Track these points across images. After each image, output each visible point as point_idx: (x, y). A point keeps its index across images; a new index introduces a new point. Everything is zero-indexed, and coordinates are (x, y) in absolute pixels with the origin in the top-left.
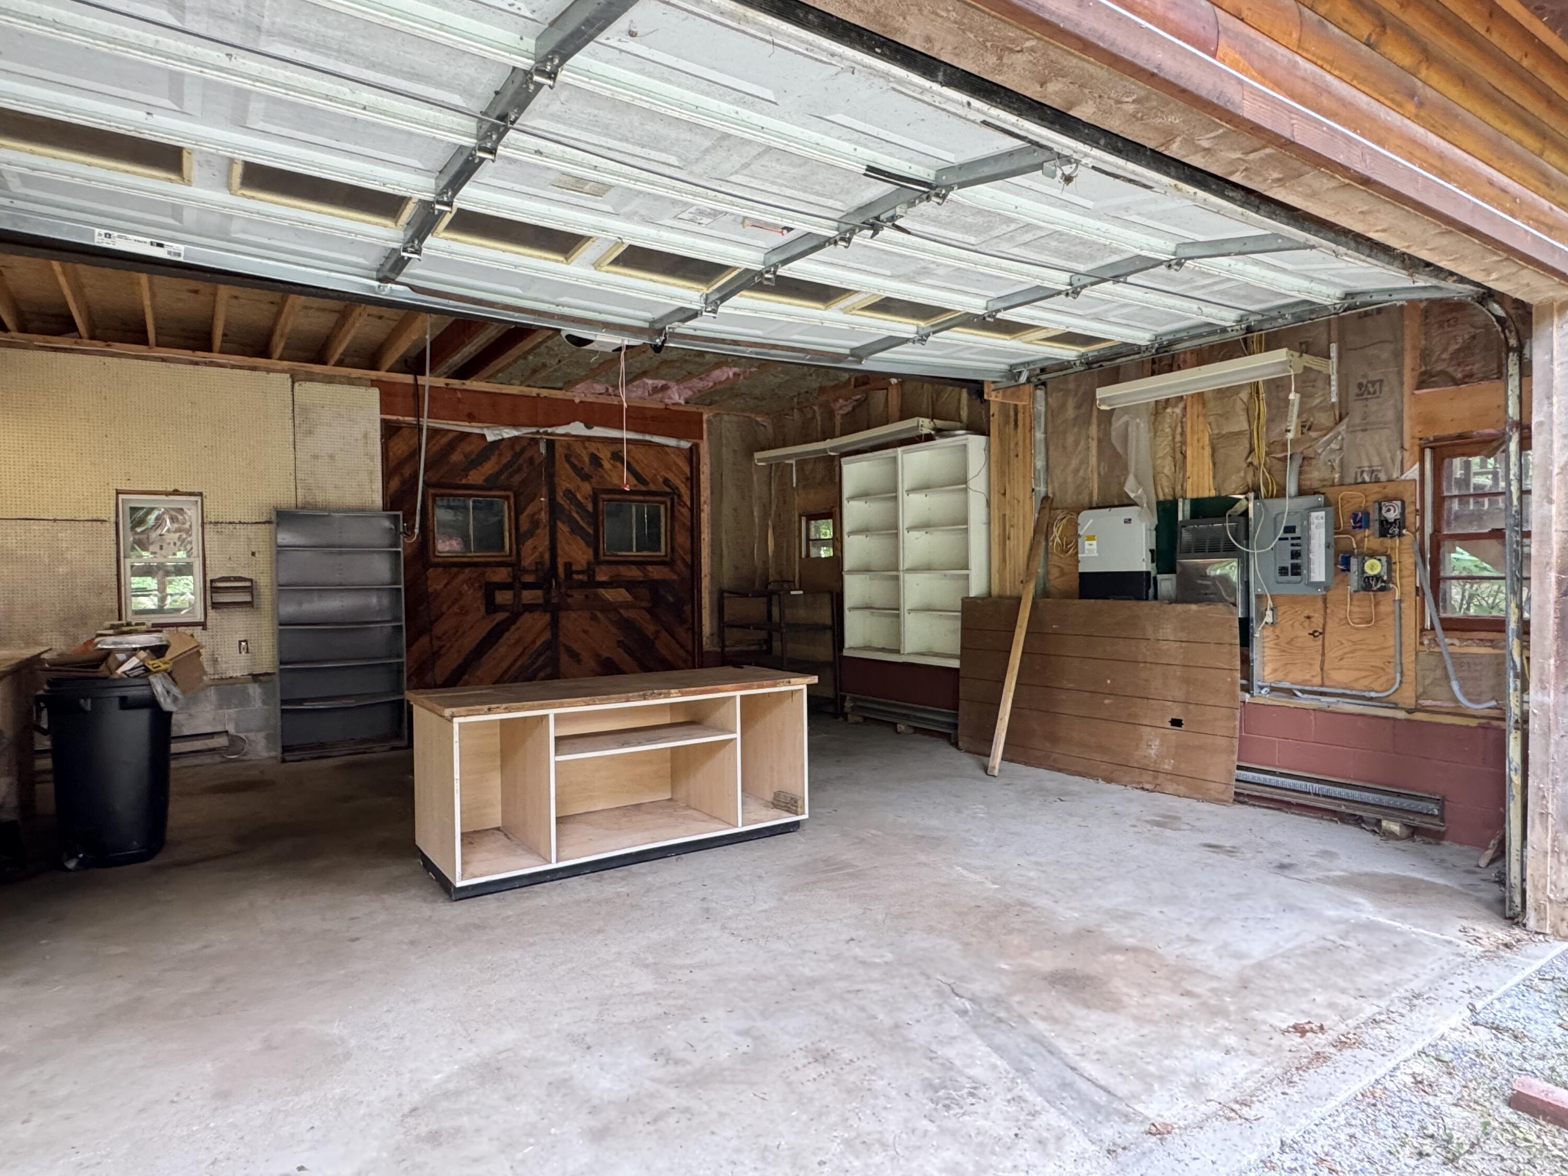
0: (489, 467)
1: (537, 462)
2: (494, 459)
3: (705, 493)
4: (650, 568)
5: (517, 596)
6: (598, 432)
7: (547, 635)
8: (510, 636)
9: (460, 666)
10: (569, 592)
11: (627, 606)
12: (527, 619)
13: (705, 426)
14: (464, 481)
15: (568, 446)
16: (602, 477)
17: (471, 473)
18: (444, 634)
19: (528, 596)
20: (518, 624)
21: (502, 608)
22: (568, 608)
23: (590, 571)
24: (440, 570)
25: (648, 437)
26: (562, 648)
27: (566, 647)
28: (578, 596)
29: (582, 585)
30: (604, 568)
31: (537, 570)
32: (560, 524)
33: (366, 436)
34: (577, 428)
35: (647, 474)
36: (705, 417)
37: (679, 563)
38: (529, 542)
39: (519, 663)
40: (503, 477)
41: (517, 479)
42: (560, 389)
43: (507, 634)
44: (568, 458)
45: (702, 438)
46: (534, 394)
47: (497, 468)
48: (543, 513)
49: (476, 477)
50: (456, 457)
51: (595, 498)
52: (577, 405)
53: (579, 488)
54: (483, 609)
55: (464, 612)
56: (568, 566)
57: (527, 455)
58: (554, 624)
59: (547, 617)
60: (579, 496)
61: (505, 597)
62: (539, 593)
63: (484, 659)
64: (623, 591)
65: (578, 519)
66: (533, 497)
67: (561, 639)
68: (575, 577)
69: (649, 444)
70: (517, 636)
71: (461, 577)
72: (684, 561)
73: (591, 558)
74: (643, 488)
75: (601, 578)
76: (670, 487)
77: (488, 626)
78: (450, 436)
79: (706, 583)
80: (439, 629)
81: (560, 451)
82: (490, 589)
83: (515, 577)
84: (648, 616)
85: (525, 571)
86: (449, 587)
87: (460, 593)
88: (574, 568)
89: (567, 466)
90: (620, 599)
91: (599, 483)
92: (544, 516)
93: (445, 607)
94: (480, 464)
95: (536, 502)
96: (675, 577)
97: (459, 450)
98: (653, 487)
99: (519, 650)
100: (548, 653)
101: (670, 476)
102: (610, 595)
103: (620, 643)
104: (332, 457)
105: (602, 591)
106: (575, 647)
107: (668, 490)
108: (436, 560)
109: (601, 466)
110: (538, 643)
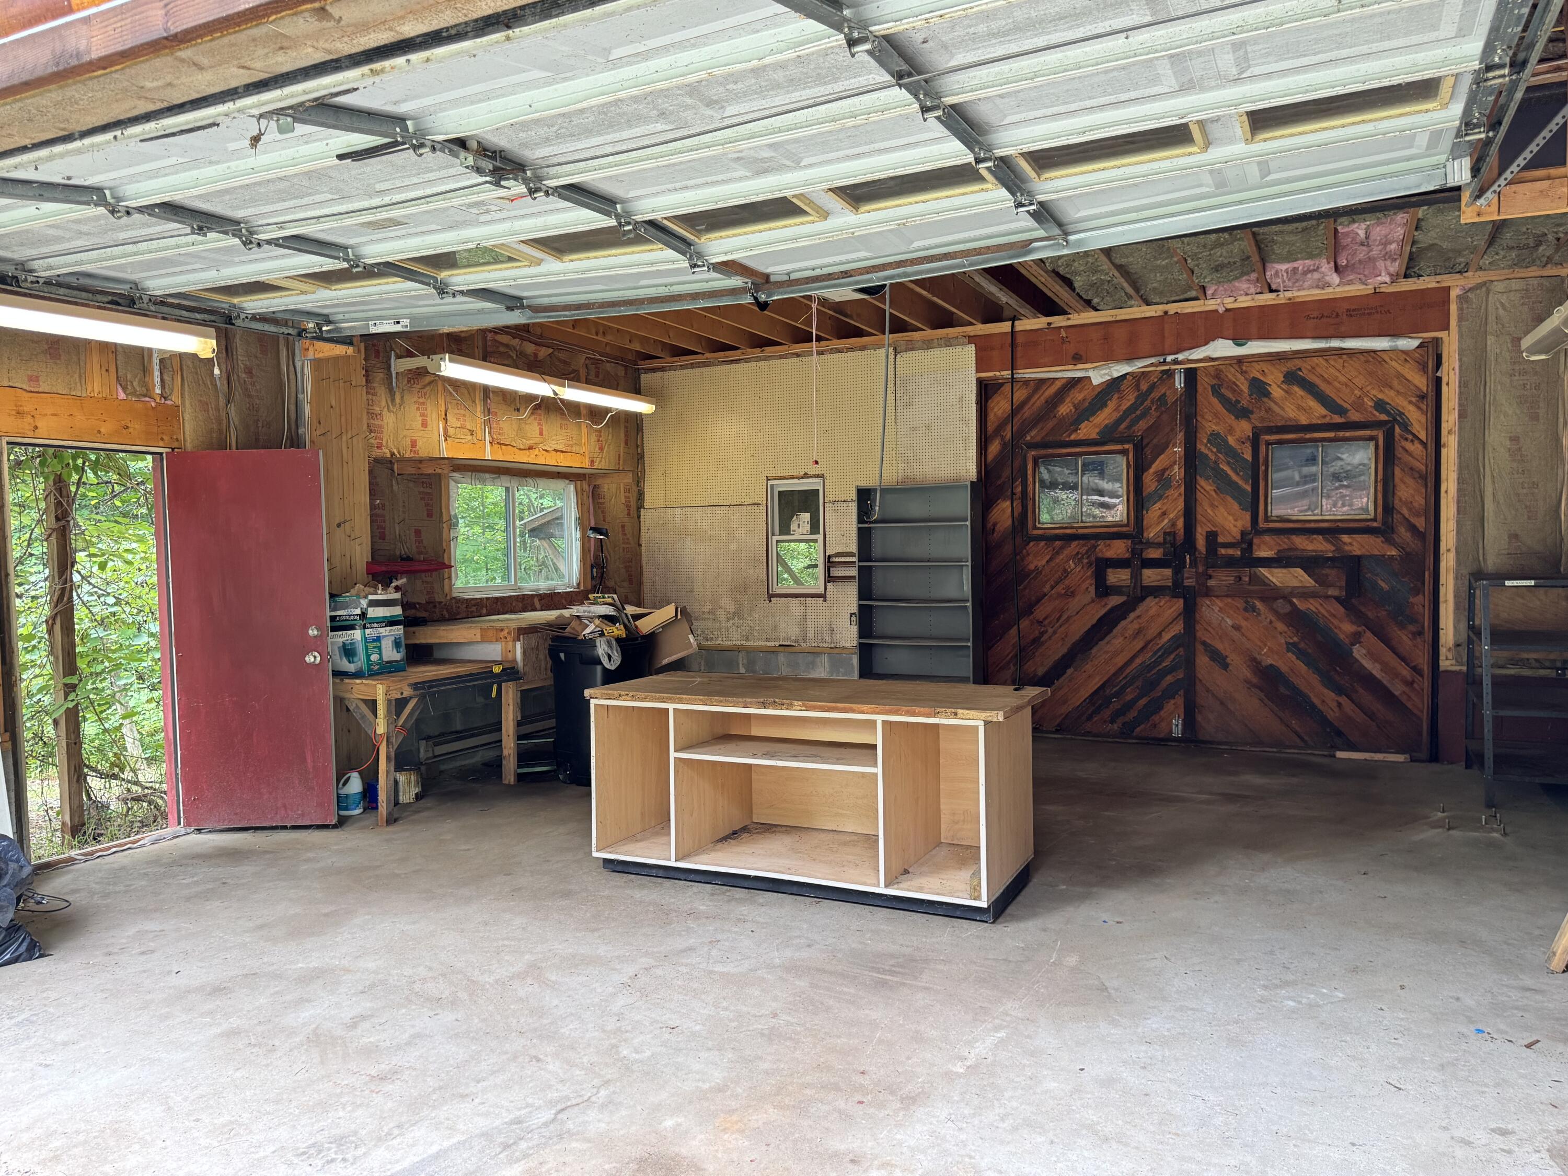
0: (1105, 417)
1: (1171, 399)
2: (1111, 405)
3: (1450, 418)
4: (1345, 538)
5: (1136, 576)
6: (1256, 347)
7: (1178, 628)
8: (1128, 625)
9: (1064, 656)
10: (1210, 571)
11: (1305, 594)
12: (1151, 605)
13: (1453, 308)
14: (1073, 437)
15: (1218, 374)
16: (1268, 410)
17: (1083, 426)
18: (1045, 619)
19: (1151, 576)
20: (1138, 612)
21: (1116, 590)
22: (1208, 593)
23: (1246, 541)
24: (1043, 543)
25: (1335, 343)
26: (1200, 647)
27: (1204, 643)
28: (1222, 579)
29: (1231, 562)
30: (1267, 538)
31: (1165, 542)
32: (1202, 482)
33: (961, 400)
34: (1222, 348)
35: (1344, 398)
36: (1454, 294)
37: (1402, 530)
38: (1158, 506)
39: (1138, 661)
40: (1123, 426)
41: (1143, 425)
42: (1196, 299)
43: (1123, 623)
44: (1216, 391)
45: (1447, 327)
46: (1160, 313)
47: (1116, 415)
48: (1176, 467)
49: (1087, 430)
50: (1065, 409)
51: (1255, 442)
52: (1222, 314)
53: (1231, 430)
54: (1092, 589)
55: (1070, 594)
56: (1212, 537)
57: (1156, 395)
58: (1190, 614)
59: (1180, 603)
60: (1231, 440)
61: (1118, 577)
62: (1168, 572)
63: (1094, 651)
64: (1299, 571)
65: (1230, 472)
66: (1161, 449)
67: (1199, 634)
68: (1223, 551)
69: (1340, 352)
70: (1137, 626)
71: (1067, 552)
72: (1413, 528)
73: (1248, 525)
74: (1338, 419)
75: (1263, 552)
76: (1388, 413)
77: (1099, 611)
78: (1058, 384)
79: (1448, 561)
80: (1040, 612)
81: (1204, 383)
82: (1102, 566)
83: (1136, 553)
84: (1342, 609)
85: (1150, 544)
86: (1052, 564)
87: (1065, 570)
88: (1221, 539)
89: (1215, 401)
90: (1295, 583)
91: (1262, 419)
92: (1177, 472)
93: (1048, 586)
94: (1093, 413)
95: (1168, 452)
96: (1394, 552)
97: (1068, 400)
98: (1354, 416)
99: (1139, 644)
100: (1181, 651)
101: (1388, 396)
102: (1277, 577)
103: (1291, 647)
104: (928, 427)
105: (1264, 571)
106: (1219, 646)
107: (1383, 417)
108: (1035, 532)
109: (1267, 394)
110: (1166, 637)
